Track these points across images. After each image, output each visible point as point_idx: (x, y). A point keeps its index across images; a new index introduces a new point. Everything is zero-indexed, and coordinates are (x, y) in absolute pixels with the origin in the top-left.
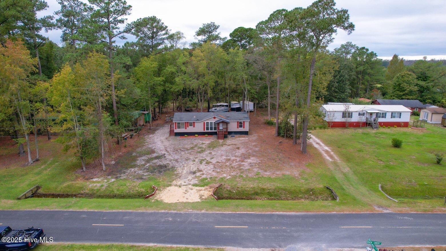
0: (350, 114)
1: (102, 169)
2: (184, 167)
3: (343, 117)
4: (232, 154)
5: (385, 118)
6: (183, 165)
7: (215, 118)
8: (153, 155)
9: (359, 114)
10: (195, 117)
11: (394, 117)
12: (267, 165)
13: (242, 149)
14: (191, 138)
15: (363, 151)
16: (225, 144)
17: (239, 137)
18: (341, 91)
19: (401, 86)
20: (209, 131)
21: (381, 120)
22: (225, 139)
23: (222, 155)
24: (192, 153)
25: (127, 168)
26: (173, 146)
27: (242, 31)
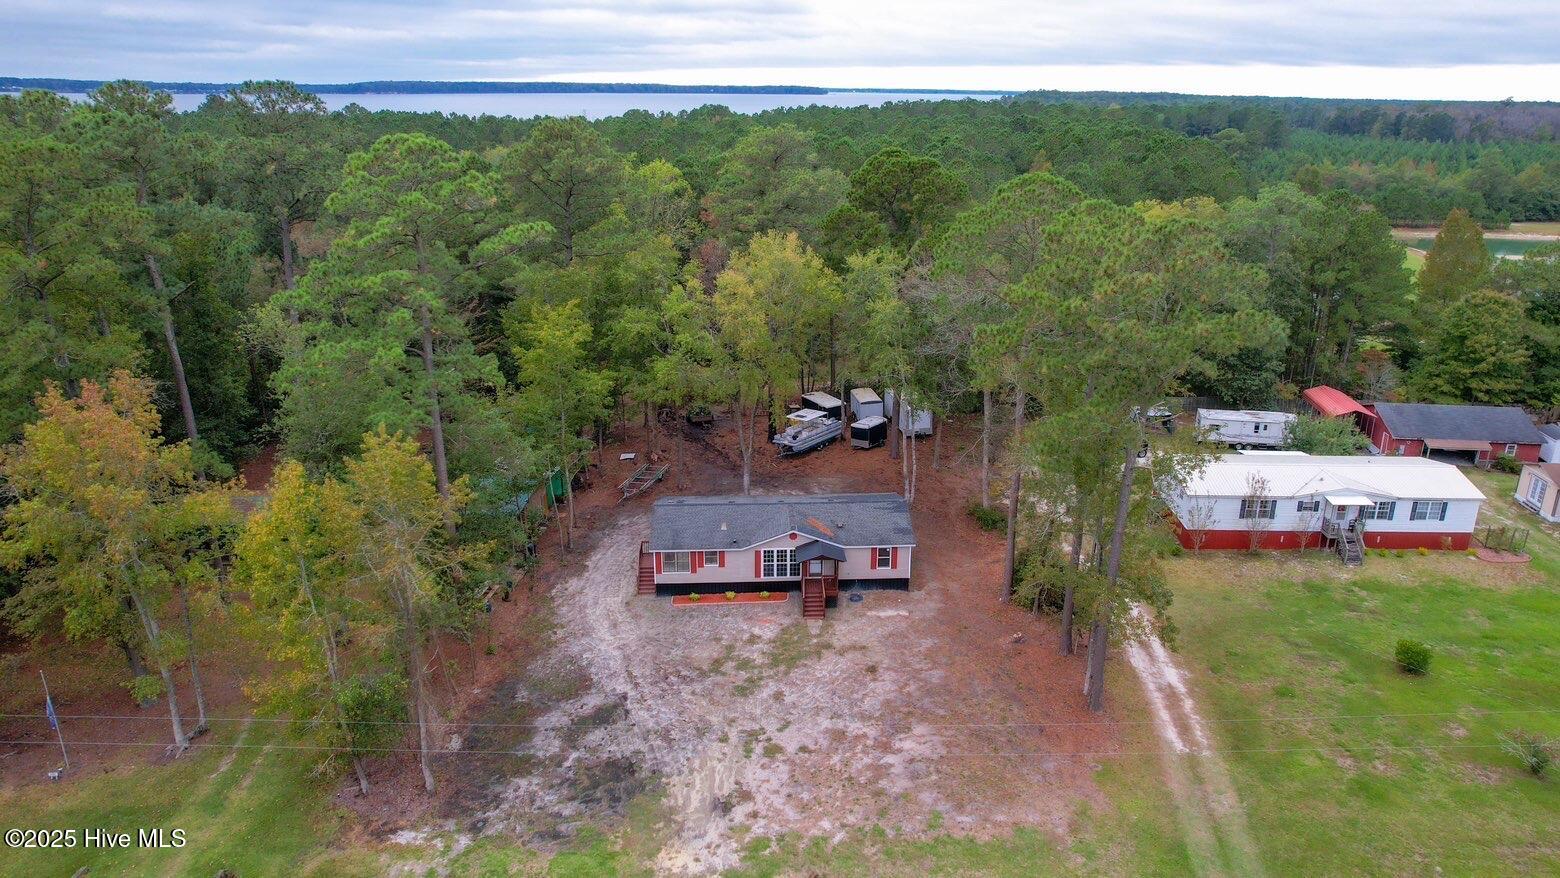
0: (1270, 505)
1: (424, 786)
2: (691, 771)
3: (1242, 516)
4: (853, 704)
5: (1391, 518)
6: (688, 759)
7: (793, 536)
8: (585, 699)
9: (1301, 507)
10: (724, 528)
11: (1423, 517)
12: (966, 773)
13: (886, 676)
14: (713, 605)
15: (1293, 697)
16: (829, 646)
17: (879, 604)
18: (1249, 366)
19: (1468, 343)
20: (775, 578)
21: (1374, 525)
22: (830, 612)
23: (818, 711)
24: (718, 692)
25: (503, 778)
26: (650, 650)
27: (895, 171)
